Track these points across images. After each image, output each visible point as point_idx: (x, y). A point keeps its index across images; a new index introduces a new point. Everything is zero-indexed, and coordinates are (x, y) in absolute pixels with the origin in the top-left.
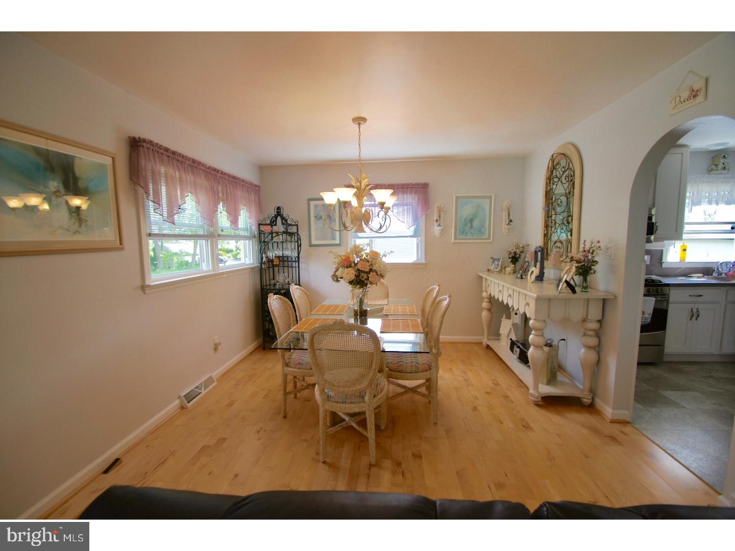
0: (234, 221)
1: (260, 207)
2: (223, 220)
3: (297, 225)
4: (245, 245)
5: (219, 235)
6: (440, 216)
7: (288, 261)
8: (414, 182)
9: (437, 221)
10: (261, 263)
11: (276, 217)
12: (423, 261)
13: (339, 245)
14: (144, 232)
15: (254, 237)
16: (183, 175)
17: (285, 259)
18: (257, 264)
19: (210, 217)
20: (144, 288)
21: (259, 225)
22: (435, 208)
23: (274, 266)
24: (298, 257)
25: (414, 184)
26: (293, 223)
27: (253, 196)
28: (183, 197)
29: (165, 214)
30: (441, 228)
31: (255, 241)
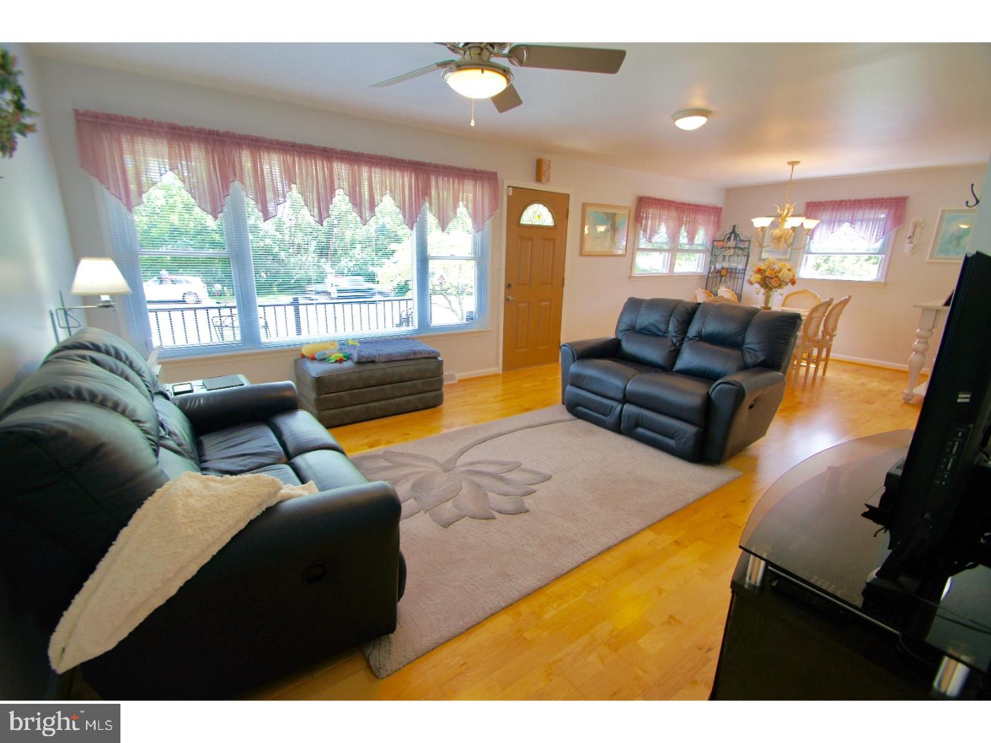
0: (691, 239)
1: (718, 225)
2: (683, 239)
3: (750, 241)
4: (699, 257)
5: (678, 249)
6: (914, 233)
7: (736, 273)
8: (886, 196)
9: (910, 237)
10: (709, 272)
11: (731, 233)
12: (883, 281)
13: (789, 260)
14: (636, 247)
15: (708, 251)
16: (662, 211)
17: (734, 270)
18: (706, 273)
19: (674, 237)
20: (630, 277)
21: (714, 241)
22: (911, 224)
23: (721, 276)
24: (745, 270)
25: (886, 198)
26: (746, 239)
27: (712, 218)
28: (659, 225)
29: (648, 237)
30: (912, 245)
31: (709, 254)
